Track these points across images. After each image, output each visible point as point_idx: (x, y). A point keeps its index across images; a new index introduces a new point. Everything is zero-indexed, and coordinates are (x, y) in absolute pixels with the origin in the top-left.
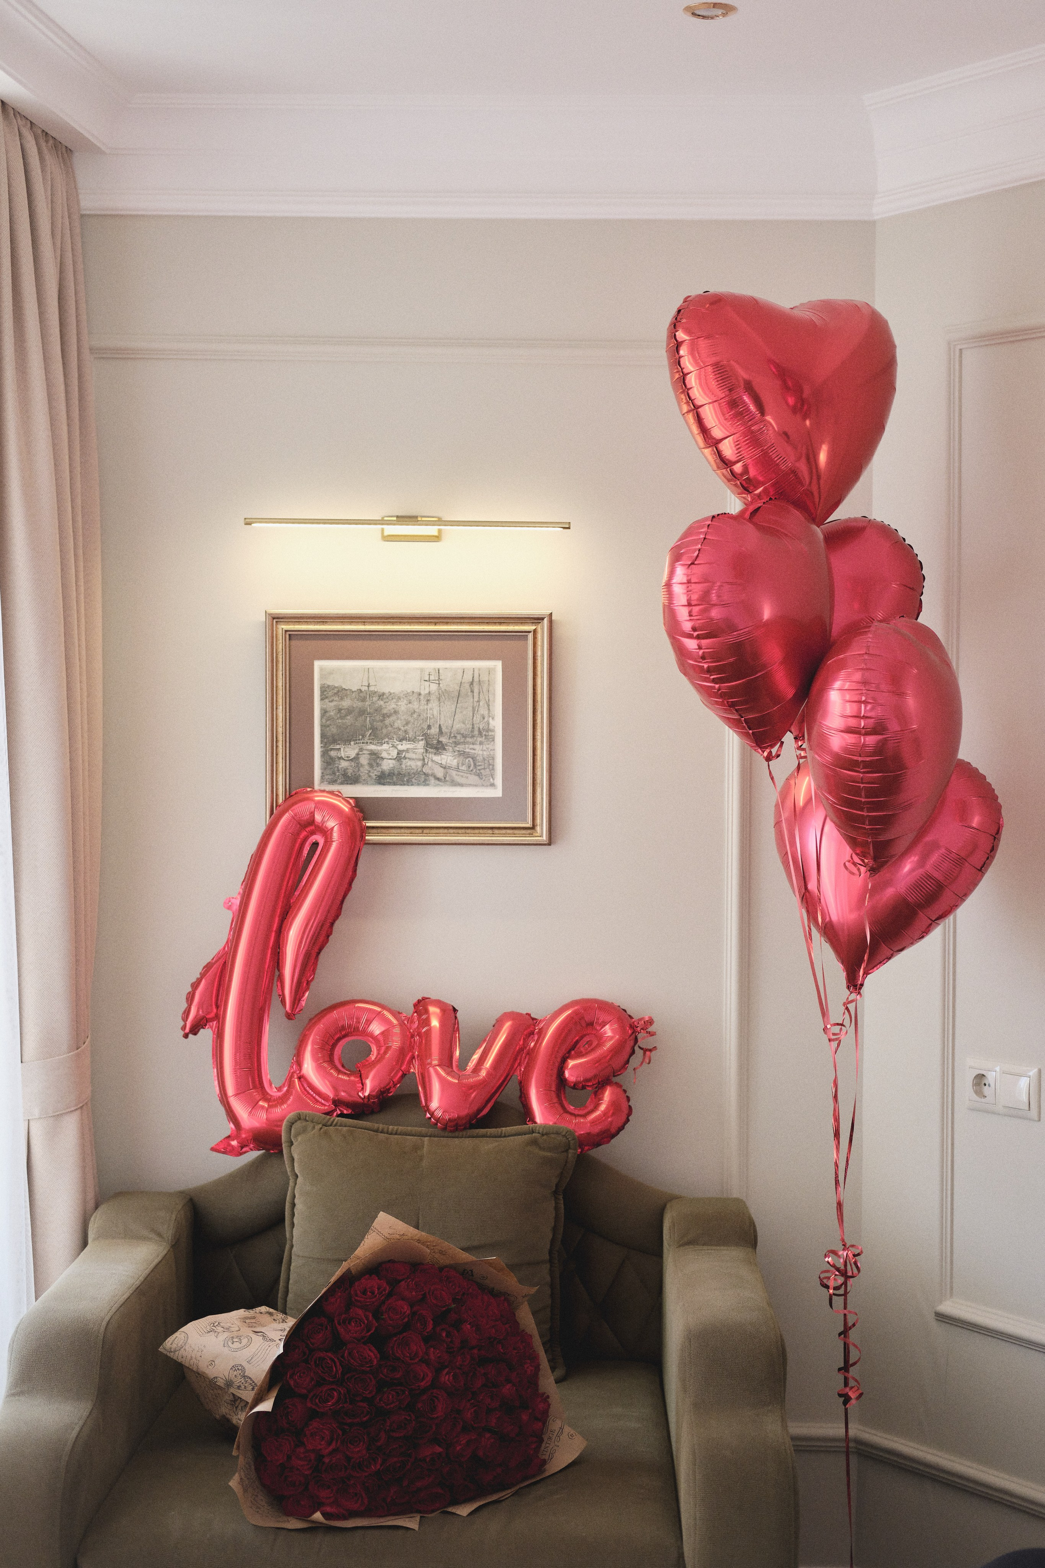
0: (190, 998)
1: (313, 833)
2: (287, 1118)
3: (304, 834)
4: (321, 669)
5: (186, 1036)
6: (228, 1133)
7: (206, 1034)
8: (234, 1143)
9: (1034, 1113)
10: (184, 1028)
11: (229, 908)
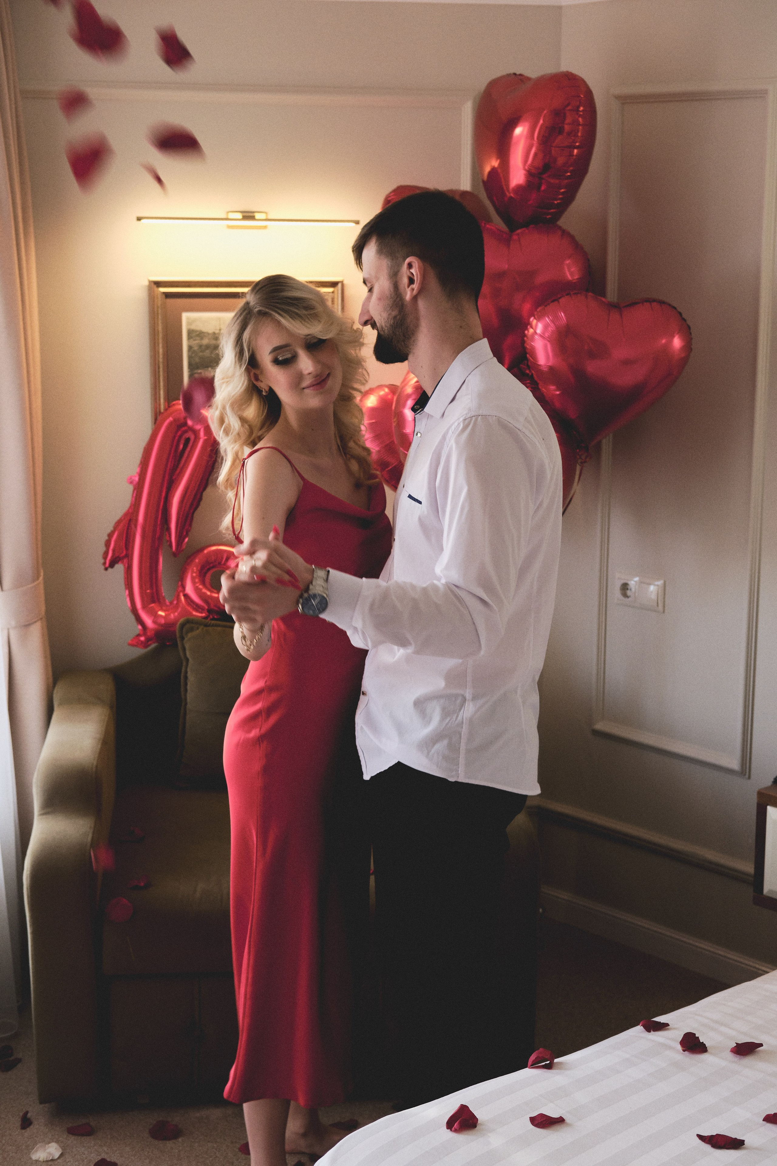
0: (108, 544)
1: (186, 432)
2: (179, 623)
3: (179, 433)
4: (188, 318)
5: (106, 569)
6: (138, 632)
7: (120, 568)
8: (142, 639)
9: (660, 608)
10: (104, 564)
11: (131, 483)
